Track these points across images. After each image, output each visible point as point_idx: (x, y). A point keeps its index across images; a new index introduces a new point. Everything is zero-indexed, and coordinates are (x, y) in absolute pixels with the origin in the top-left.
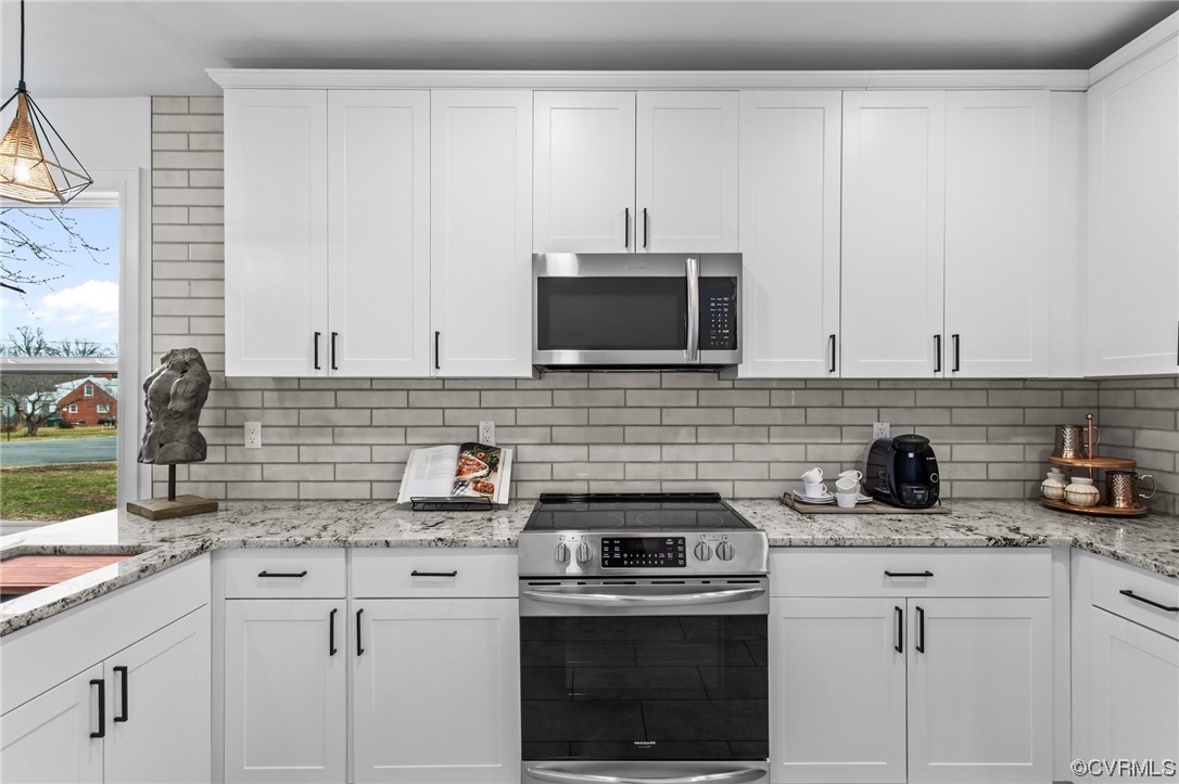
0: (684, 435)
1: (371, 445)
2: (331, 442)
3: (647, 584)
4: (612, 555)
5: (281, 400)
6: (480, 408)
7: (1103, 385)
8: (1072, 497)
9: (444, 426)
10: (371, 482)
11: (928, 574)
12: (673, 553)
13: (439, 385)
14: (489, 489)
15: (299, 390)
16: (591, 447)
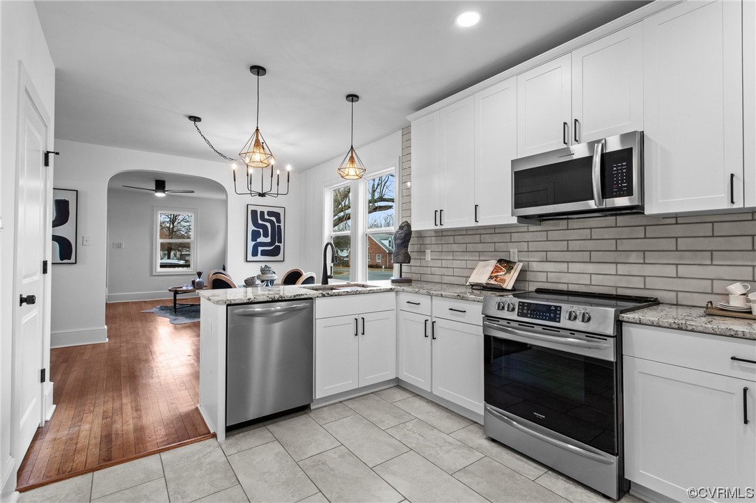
0: (633, 257)
3: (540, 328)
4: (523, 311)
5: (437, 240)
12: (554, 314)
13: (492, 231)
14: (503, 281)
15: (442, 236)
16: (570, 264)
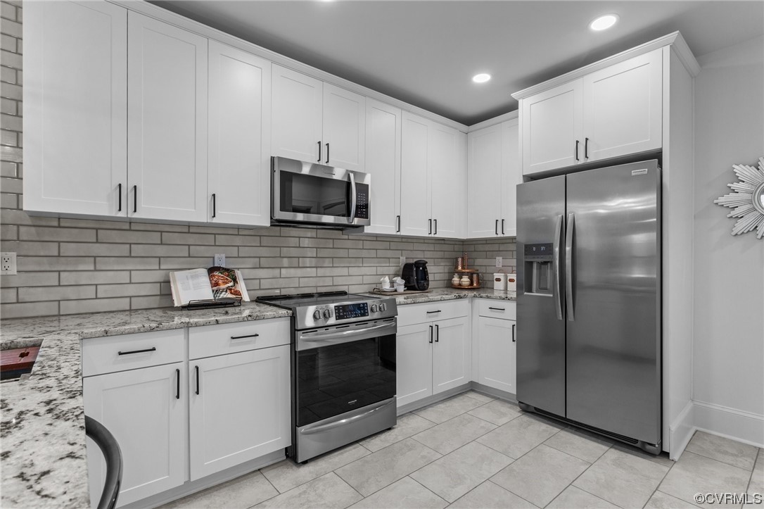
1: (130, 270)
2: (92, 268)
6: (215, 245)
7: (465, 243)
8: (463, 283)
9: (189, 257)
10: (130, 297)
11: (439, 311)
